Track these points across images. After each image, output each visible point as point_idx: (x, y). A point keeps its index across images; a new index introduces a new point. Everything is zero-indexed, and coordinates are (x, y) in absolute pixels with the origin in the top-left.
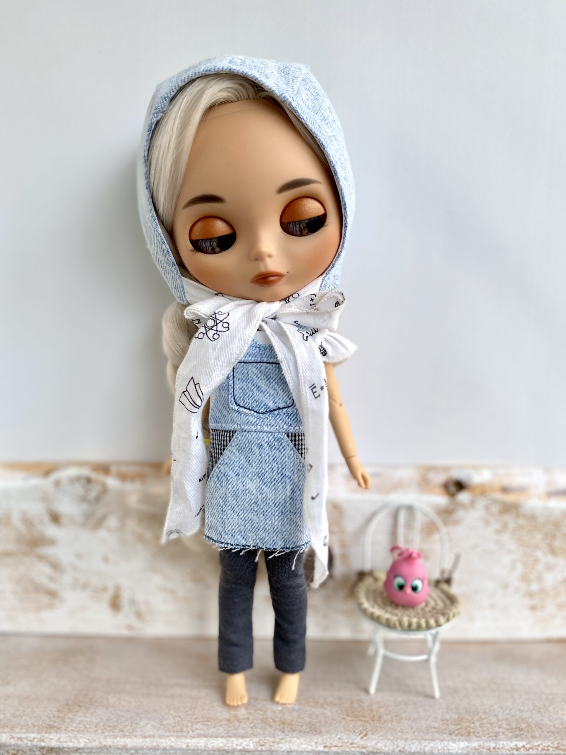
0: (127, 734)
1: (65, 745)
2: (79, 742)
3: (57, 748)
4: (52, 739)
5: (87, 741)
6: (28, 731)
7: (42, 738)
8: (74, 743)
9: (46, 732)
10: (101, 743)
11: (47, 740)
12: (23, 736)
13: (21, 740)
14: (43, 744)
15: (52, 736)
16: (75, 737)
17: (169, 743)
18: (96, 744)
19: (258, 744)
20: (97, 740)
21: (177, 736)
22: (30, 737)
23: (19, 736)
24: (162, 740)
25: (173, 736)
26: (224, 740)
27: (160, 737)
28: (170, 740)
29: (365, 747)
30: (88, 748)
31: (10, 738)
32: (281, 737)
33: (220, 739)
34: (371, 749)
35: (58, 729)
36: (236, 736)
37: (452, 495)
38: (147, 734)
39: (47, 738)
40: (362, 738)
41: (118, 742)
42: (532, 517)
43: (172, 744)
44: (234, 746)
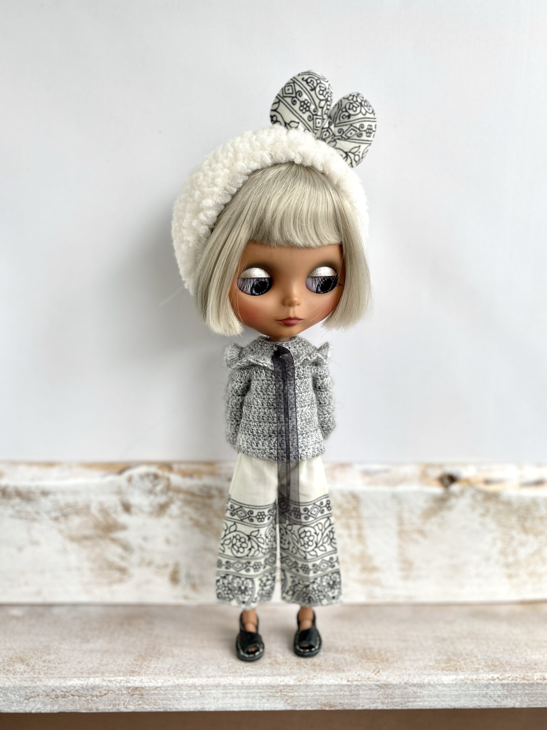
0: (194, 675)
1: (146, 685)
2: (157, 682)
3: (140, 688)
4: (136, 681)
5: (163, 681)
6: (115, 676)
7: (128, 680)
8: (154, 683)
9: (130, 676)
10: (174, 682)
11: (132, 682)
12: (112, 679)
13: (111, 683)
14: (129, 685)
15: (135, 678)
16: (154, 679)
17: (228, 681)
18: (171, 683)
19: (297, 680)
20: (171, 680)
21: (233, 676)
22: (118, 680)
23: (109, 679)
24: (222, 679)
25: (230, 676)
26: (270, 678)
27: (221, 677)
28: (228, 679)
29: (378, 681)
30: (165, 687)
31: (102, 681)
32: (314, 675)
33: (267, 677)
34: (383, 682)
35: (139, 674)
36: (279, 675)
37: (446, 486)
38: (210, 675)
39: (131, 680)
40: (376, 674)
41: (188, 681)
42: (508, 503)
43: (230, 682)
44: (279, 682)
